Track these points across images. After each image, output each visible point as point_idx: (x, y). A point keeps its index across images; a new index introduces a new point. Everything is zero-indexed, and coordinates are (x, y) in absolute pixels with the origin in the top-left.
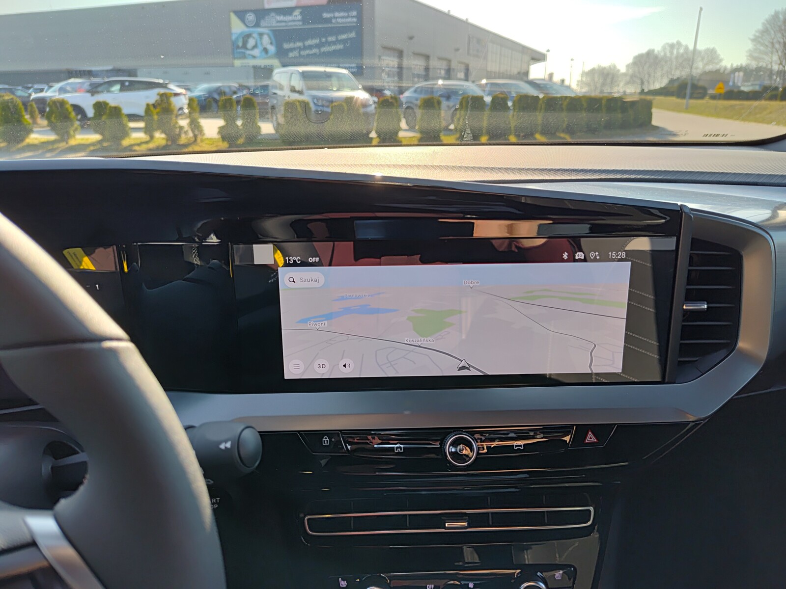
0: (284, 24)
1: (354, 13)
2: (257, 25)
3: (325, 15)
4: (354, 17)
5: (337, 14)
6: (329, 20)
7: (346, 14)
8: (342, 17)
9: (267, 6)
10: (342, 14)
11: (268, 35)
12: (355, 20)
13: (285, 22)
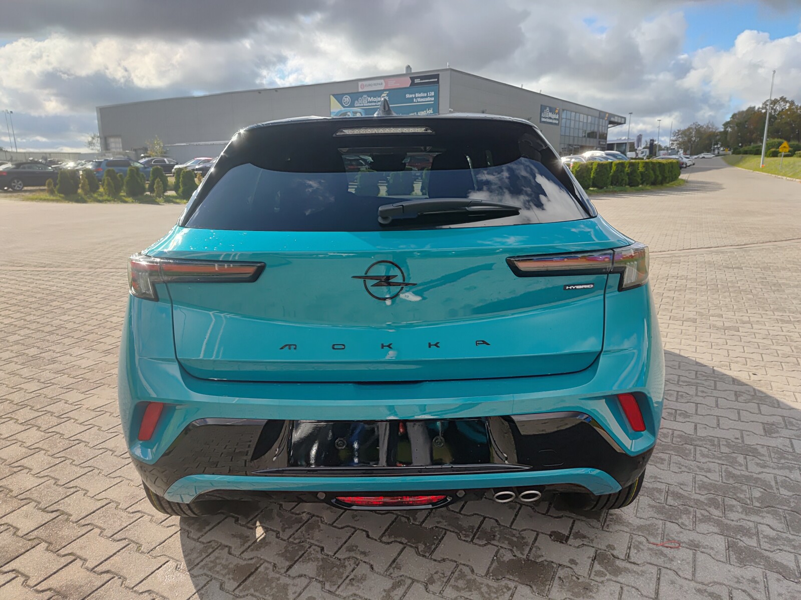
0: (375, 104)
1: (433, 94)
2: (352, 105)
3: (408, 96)
4: (431, 97)
5: (417, 95)
6: (411, 100)
7: (426, 95)
8: (422, 97)
9: (360, 90)
10: (422, 95)
11: (360, 113)
12: (433, 99)
13: (375, 102)
